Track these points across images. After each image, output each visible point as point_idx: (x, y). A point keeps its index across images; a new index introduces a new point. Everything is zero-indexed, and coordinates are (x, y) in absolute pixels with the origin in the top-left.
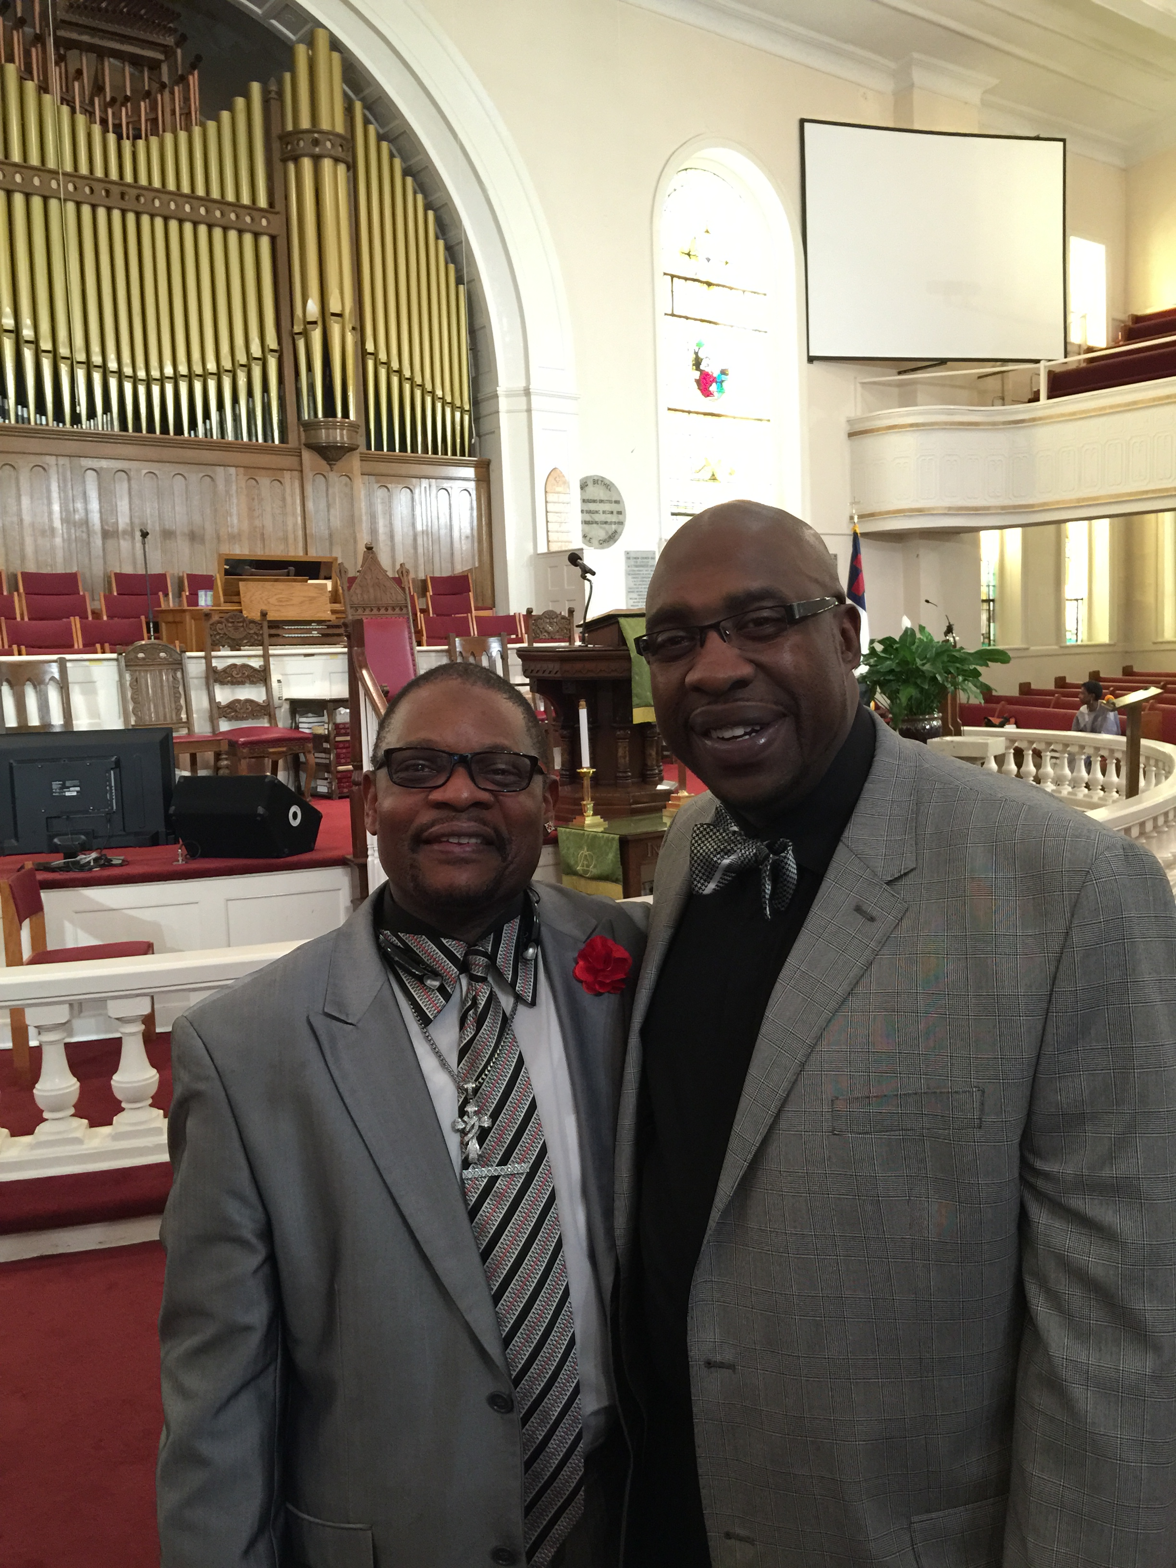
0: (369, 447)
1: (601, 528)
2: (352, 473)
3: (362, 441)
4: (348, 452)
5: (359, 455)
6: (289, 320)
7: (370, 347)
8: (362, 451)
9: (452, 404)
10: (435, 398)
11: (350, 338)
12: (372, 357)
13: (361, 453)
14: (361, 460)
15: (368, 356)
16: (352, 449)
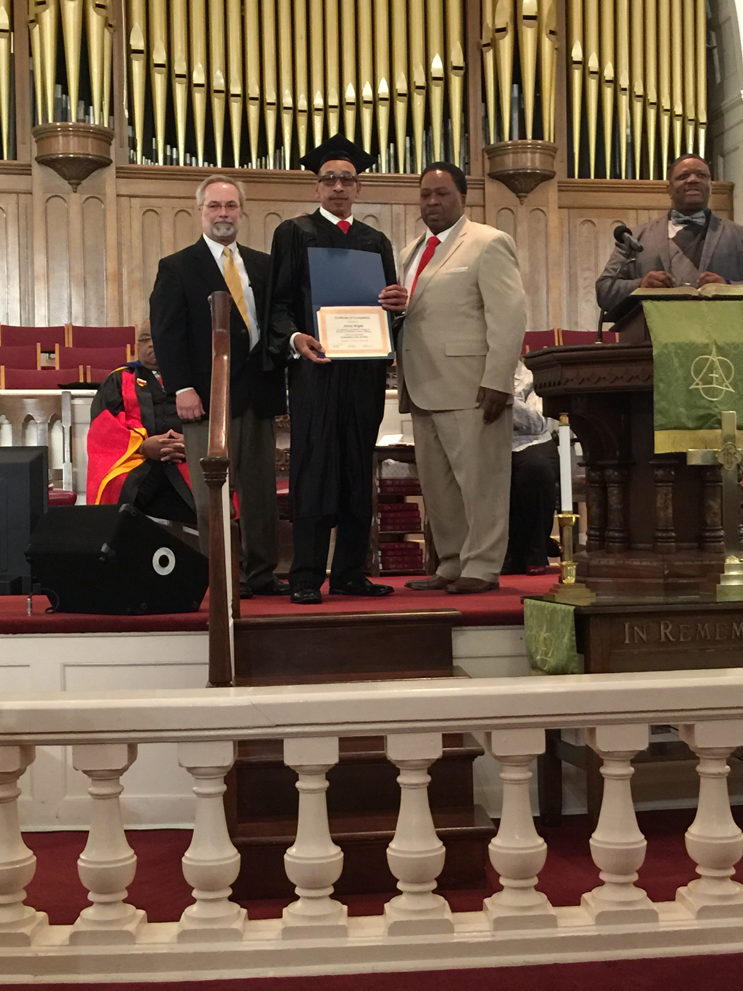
0: (571, 174)
2: (548, 207)
3: (560, 167)
4: (542, 181)
5: (556, 185)
6: (478, 29)
7: (577, 53)
8: (561, 180)
9: (683, 117)
10: (661, 110)
11: (547, 44)
12: (580, 66)
13: (559, 182)
14: (559, 191)
15: (574, 66)
16: (547, 177)
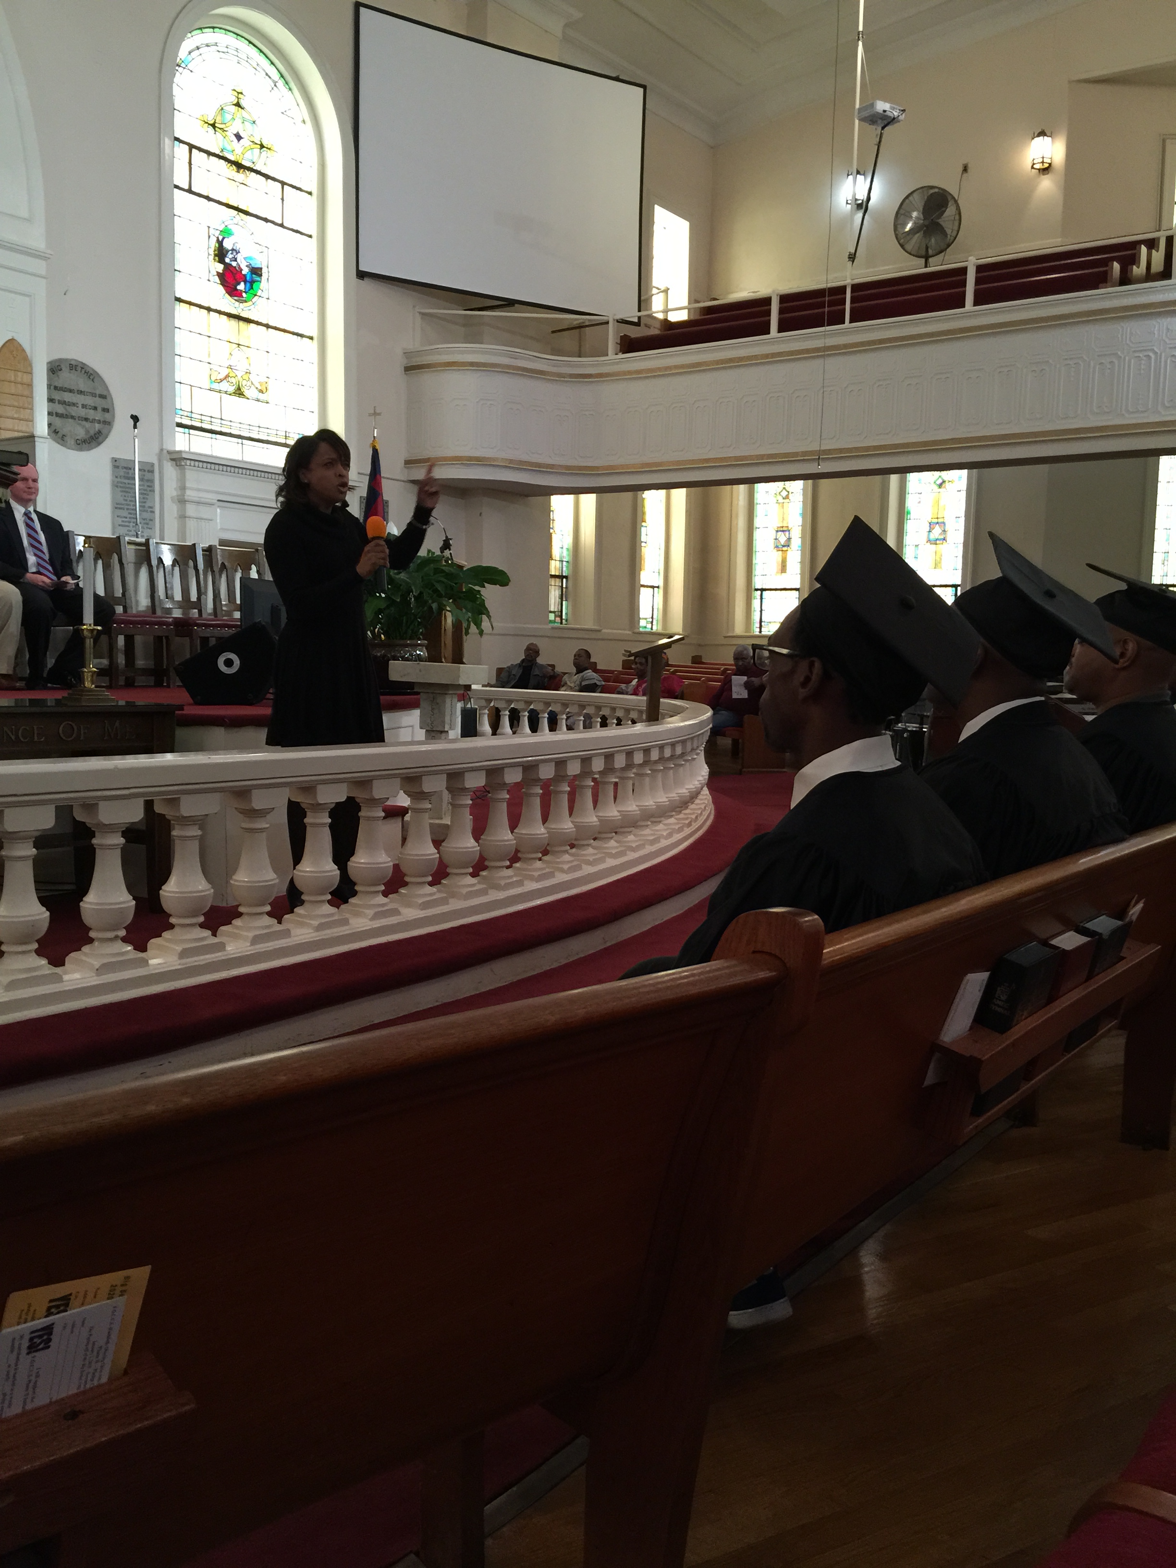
1: (80, 424)
